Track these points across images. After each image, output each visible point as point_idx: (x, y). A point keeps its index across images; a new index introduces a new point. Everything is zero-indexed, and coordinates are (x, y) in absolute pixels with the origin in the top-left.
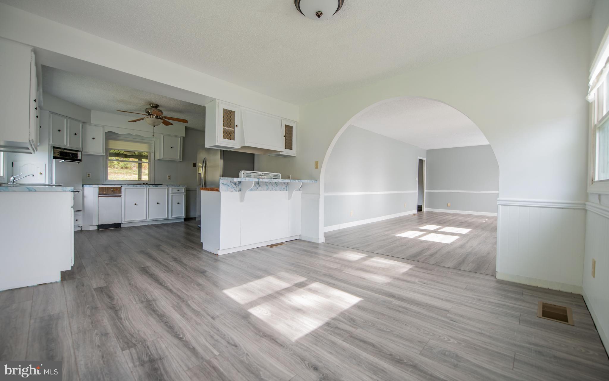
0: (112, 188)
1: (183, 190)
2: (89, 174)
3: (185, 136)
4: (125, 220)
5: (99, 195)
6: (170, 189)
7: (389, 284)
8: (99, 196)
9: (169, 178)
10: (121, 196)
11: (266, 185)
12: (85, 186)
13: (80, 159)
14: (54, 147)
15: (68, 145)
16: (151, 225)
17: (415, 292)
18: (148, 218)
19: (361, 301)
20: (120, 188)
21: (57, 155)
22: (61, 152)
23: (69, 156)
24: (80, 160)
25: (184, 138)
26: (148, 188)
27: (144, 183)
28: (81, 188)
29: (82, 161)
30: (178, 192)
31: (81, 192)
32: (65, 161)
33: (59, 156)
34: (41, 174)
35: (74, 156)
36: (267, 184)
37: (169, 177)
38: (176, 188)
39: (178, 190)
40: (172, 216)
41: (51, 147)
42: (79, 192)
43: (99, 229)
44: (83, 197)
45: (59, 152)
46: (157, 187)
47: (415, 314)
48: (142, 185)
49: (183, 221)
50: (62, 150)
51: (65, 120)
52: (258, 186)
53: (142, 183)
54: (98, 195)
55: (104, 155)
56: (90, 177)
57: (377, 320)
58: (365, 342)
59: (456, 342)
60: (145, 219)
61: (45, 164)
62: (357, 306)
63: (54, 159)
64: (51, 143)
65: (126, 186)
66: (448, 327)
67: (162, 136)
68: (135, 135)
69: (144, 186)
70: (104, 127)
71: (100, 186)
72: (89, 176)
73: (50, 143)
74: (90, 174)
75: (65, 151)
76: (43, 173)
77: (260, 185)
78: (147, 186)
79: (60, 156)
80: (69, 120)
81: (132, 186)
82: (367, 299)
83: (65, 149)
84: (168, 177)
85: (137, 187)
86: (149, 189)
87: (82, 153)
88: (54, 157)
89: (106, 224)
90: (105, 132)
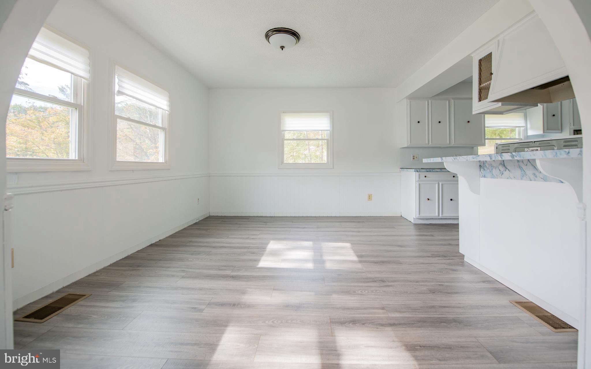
7: (244, 292)
11: (520, 167)
17: (210, 289)
19: (257, 265)
36: (521, 164)
47: (213, 268)
52: (504, 168)
57: (238, 257)
58: (240, 248)
59: (189, 260)
62: (258, 261)
66: (190, 266)
77: (507, 168)
82: (254, 268)
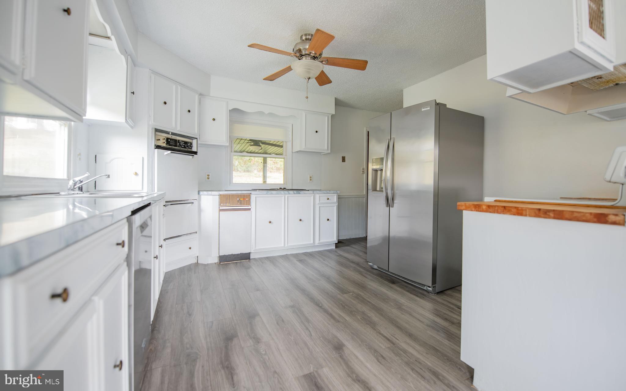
0: (238, 196)
1: (335, 198)
2: (208, 175)
3: (334, 113)
4: (256, 248)
5: (221, 208)
6: (317, 196)
8: (221, 210)
9: (311, 180)
10: (249, 209)
12: (201, 193)
13: (196, 151)
14: (157, 130)
15: (179, 128)
16: (291, 254)
18: (287, 244)
20: (249, 196)
21: (162, 143)
22: (167, 139)
23: (180, 145)
24: (196, 153)
25: (333, 116)
26: (286, 196)
27: (280, 188)
28: (196, 197)
29: (198, 153)
30: (328, 201)
31: (196, 203)
32: (172, 152)
33: (164, 145)
34: (136, 174)
35: (188, 146)
37: (311, 177)
38: (325, 195)
39: (328, 199)
40: (319, 240)
41: (152, 129)
42: (193, 203)
43: (220, 263)
44: (200, 210)
45: (164, 138)
46: (299, 193)
48: (278, 192)
49: (334, 247)
50: (170, 136)
51: (174, 87)
53: (279, 188)
54: (219, 207)
55: (228, 144)
56: (210, 179)
60: (283, 245)
61: (143, 158)
63: (156, 150)
64: (153, 122)
65: (257, 192)
67: (304, 114)
68: (269, 113)
69: (282, 192)
70: (228, 102)
71: (221, 193)
72: (208, 178)
73: (151, 123)
74: (210, 174)
75: (174, 137)
76: (140, 173)
78: (286, 192)
79: (167, 144)
80: (179, 88)
81: (265, 192)
83: (173, 134)
84: (309, 178)
85: (272, 194)
86: (288, 197)
87: (199, 142)
88: (158, 147)
89: (230, 254)
90: (229, 110)
